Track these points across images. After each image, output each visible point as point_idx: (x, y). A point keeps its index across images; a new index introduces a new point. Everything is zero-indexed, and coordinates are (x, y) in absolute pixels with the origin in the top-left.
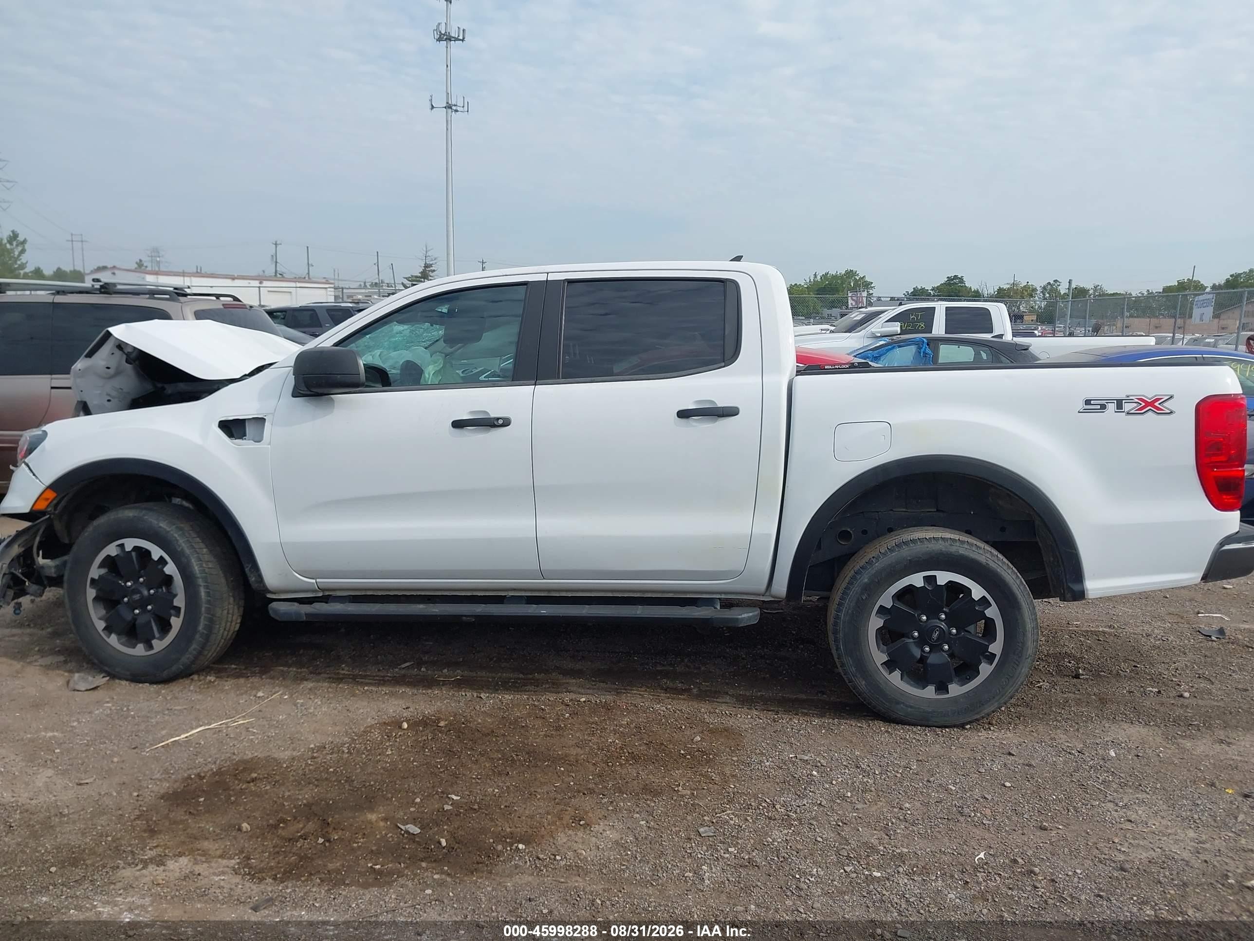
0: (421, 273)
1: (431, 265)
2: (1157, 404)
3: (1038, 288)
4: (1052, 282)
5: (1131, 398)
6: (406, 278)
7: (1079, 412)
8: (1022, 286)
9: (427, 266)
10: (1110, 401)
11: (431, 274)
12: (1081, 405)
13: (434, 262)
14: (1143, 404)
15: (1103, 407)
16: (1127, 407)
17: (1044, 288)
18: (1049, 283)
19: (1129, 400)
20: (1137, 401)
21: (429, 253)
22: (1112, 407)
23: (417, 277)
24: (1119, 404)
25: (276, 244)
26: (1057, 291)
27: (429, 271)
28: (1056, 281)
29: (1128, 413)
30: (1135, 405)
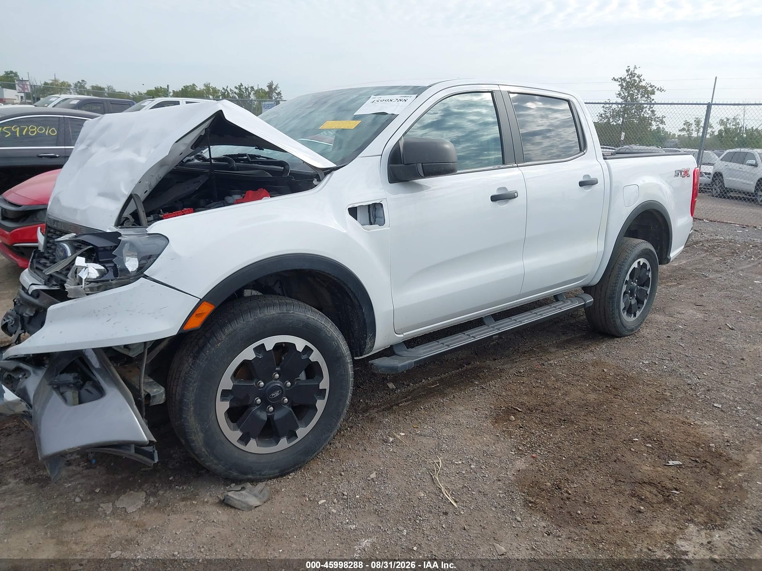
2: (687, 172)
3: (72, 85)
4: (81, 81)
8: (61, 82)
17: (76, 85)
18: (79, 82)
22: (680, 174)
26: (83, 87)
28: (83, 81)
29: (682, 177)
30: (684, 173)
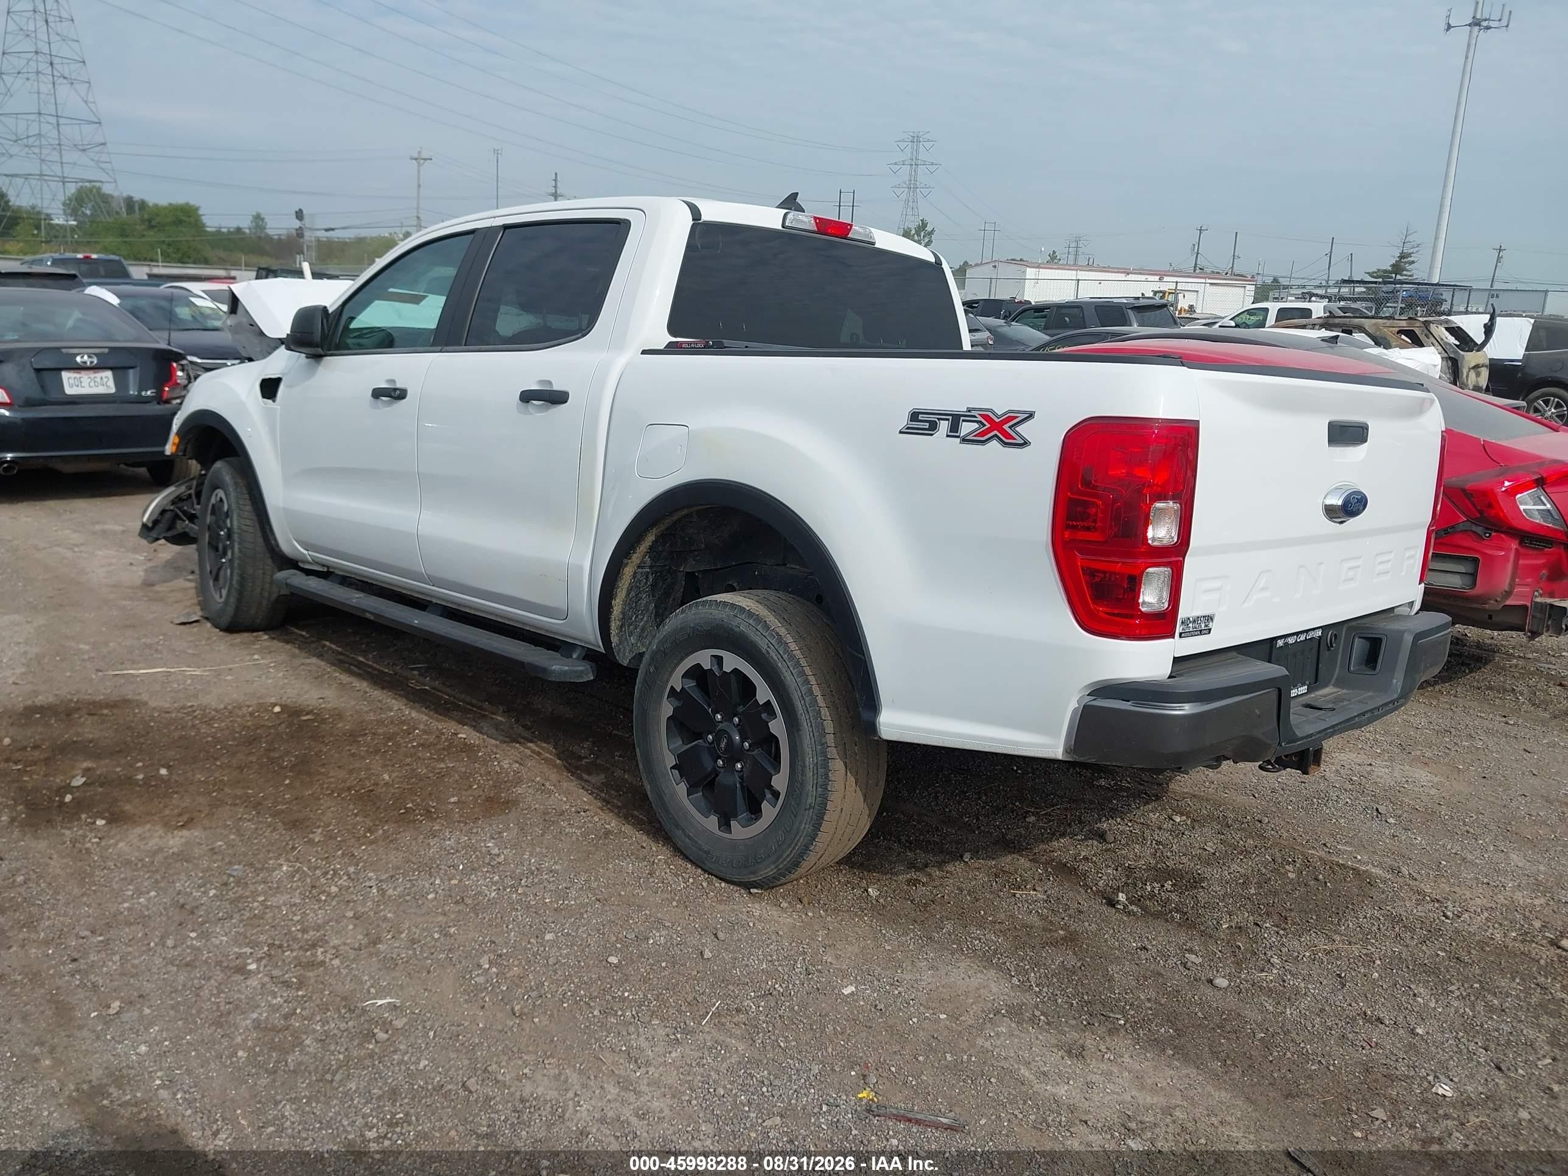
0: (1393, 266)
1: (1409, 255)
2: (1006, 427)
5: (973, 413)
6: (1368, 273)
7: (901, 432)
9: (1403, 256)
10: (942, 415)
11: (1408, 267)
12: (903, 421)
13: (1415, 250)
14: (988, 426)
15: (933, 427)
16: (966, 428)
19: (969, 415)
20: (980, 419)
21: (1409, 238)
22: (944, 426)
23: (1385, 271)
24: (956, 421)
25: (1200, 230)
27: (1406, 263)
29: (964, 440)
30: (976, 425)
